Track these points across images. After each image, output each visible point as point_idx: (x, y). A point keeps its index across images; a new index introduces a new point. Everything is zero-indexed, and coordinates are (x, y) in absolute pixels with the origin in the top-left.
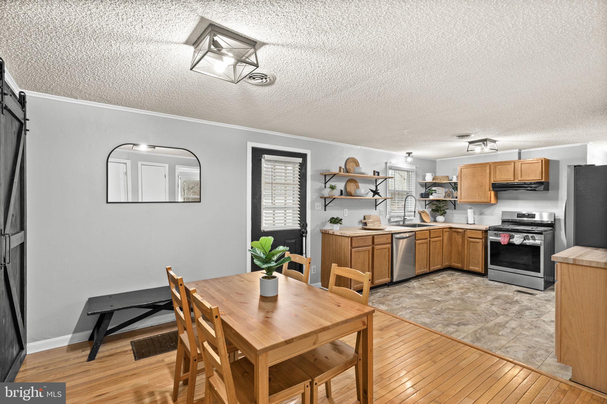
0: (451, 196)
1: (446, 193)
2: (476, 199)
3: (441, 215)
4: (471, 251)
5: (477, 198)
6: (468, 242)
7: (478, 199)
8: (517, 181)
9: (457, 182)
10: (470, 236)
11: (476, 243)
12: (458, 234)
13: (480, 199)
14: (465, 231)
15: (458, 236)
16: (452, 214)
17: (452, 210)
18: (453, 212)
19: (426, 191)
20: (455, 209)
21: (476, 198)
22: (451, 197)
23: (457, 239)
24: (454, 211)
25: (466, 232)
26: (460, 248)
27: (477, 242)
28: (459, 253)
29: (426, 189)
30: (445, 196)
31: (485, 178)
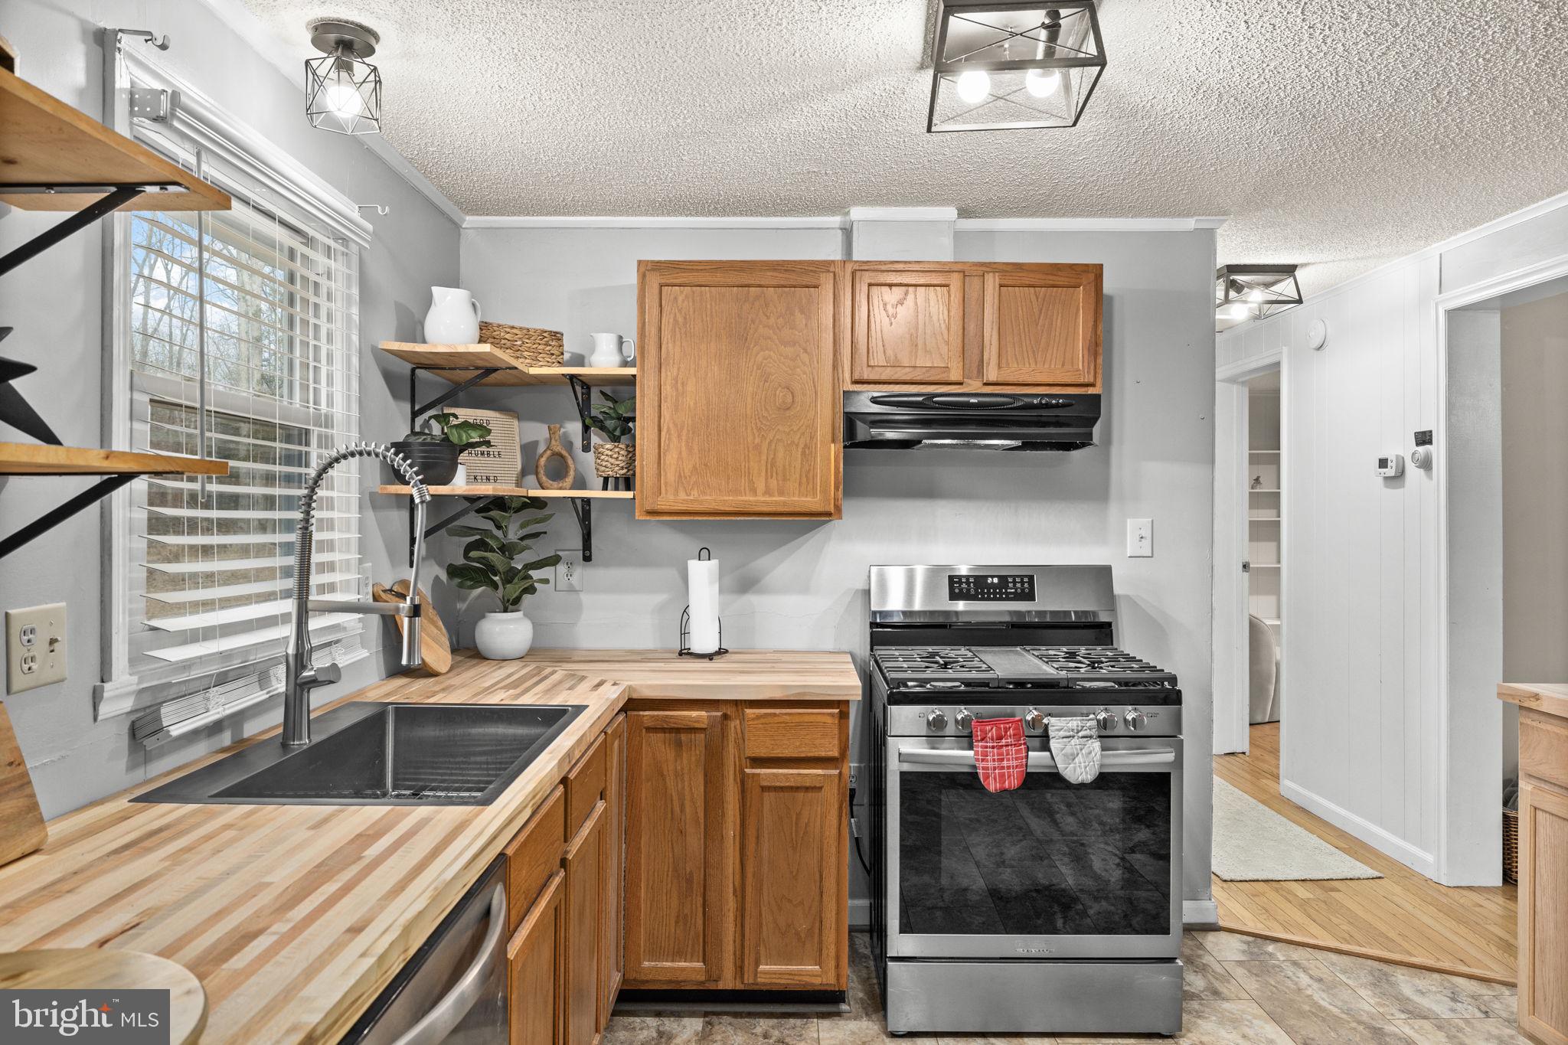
0: (572, 473)
1: (528, 450)
2: (754, 491)
3: (511, 604)
4: (765, 853)
5: (761, 486)
6: (743, 791)
7: (768, 492)
8: (974, 386)
9: (631, 381)
10: (763, 752)
11: (801, 795)
12: (679, 745)
13: (781, 493)
14: (725, 717)
15: (678, 756)
16: (572, 590)
17: (570, 565)
18: (575, 580)
19: (413, 433)
20: (587, 558)
21: (751, 482)
22: (570, 480)
23: (670, 782)
24: (582, 574)
25: (734, 724)
26: (694, 841)
27: (807, 789)
28: (689, 881)
29: (415, 414)
30: (524, 473)
31: (805, 357)
